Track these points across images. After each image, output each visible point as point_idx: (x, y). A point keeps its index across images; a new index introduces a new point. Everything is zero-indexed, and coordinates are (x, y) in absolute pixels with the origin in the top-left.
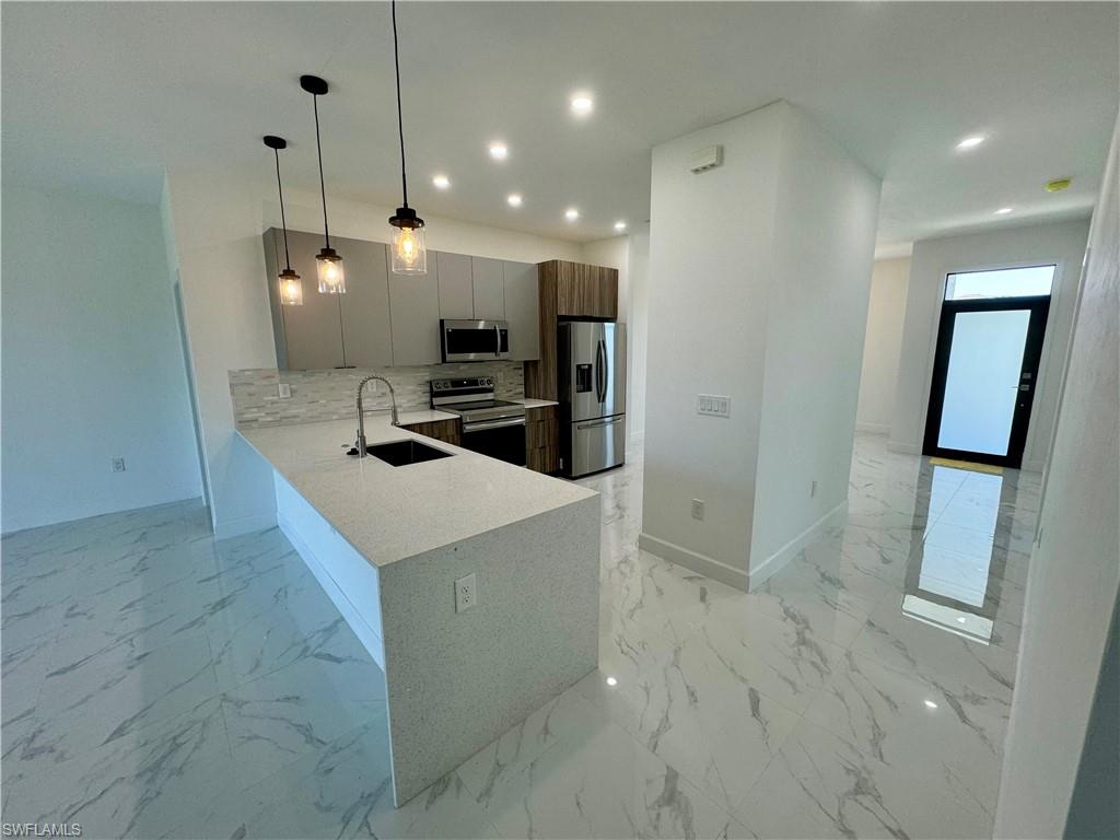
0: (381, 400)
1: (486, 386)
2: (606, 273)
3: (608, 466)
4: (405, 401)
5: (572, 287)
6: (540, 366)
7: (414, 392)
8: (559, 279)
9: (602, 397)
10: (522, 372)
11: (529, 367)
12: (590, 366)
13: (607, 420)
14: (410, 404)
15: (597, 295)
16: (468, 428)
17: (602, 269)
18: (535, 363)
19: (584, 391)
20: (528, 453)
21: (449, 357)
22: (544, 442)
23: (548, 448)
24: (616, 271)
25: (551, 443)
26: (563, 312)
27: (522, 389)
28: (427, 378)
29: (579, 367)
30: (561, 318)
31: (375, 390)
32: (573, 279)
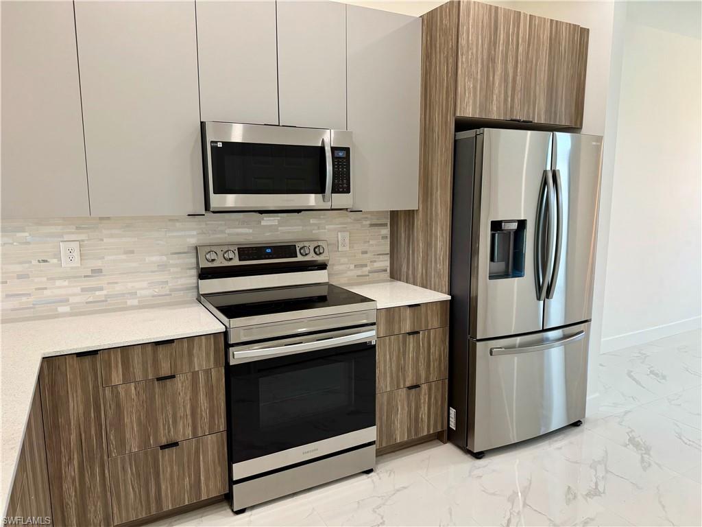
0: (92, 283)
1: (311, 257)
2: (564, 34)
3: (554, 427)
4: (145, 284)
5: (492, 59)
6: (419, 222)
7: (163, 267)
8: (463, 42)
9: (544, 290)
10: (386, 231)
11: (399, 221)
12: (522, 224)
13: (551, 335)
14: (157, 291)
15: (543, 76)
16: (240, 356)
17: (555, 24)
18: (410, 214)
19: (506, 275)
20: (381, 400)
21: (217, 200)
22: (418, 376)
23: (424, 387)
24: (584, 32)
25: (433, 377)
26: (468, 110)
27: (385, 263)
28: (193, 241)
29: (496, 226)
30: (462, 125)
31: (76, 262)
32: (493, 43)
